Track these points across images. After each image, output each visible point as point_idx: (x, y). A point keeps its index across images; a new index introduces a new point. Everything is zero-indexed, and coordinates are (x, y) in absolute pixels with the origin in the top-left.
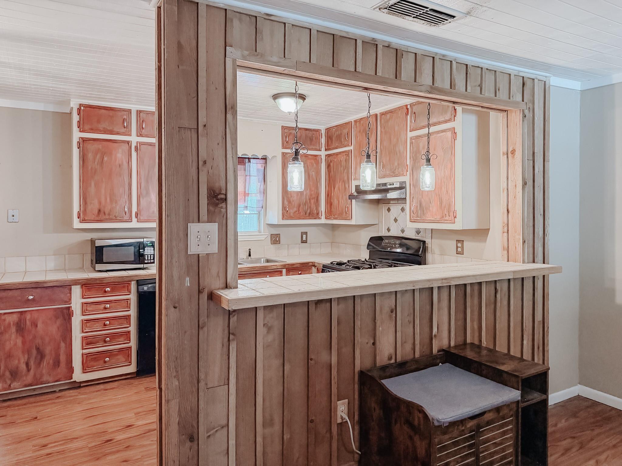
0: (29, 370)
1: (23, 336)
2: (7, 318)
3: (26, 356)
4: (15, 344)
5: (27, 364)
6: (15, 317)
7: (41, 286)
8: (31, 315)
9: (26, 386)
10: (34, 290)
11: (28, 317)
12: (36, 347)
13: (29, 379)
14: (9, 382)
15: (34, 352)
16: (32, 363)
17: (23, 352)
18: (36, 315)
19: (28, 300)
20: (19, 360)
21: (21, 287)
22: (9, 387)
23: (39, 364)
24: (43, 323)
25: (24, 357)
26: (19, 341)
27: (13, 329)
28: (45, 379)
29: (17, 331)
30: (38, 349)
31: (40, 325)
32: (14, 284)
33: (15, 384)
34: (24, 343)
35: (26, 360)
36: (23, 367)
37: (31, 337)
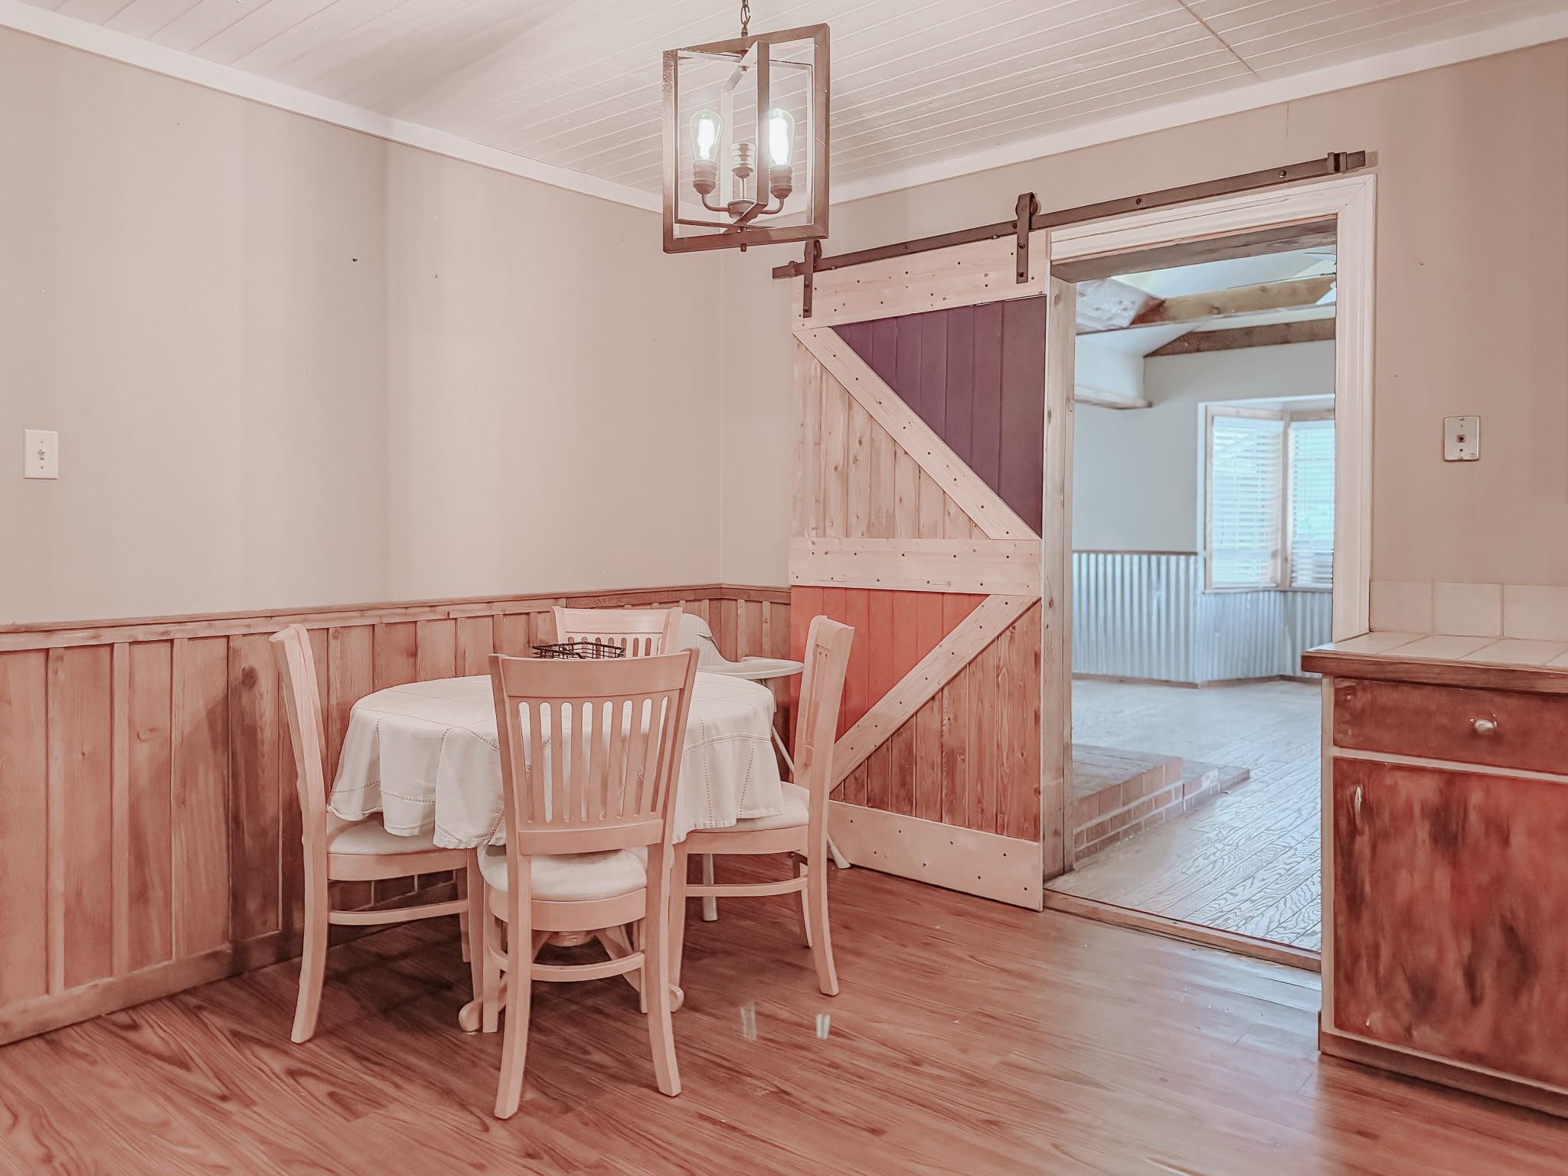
0: (1475, 1001)
1: (1455, 864)
2: (1400, 782)
3: (1467, 947)
4: (1429, 887)
5: (1471, 977)
6: (1426, 790)
7: (1521, 685)
8: (1487, 791)
9: (1463, 1055)
10: (1499, 699)
11: (1476, 797)
12: (1503, 919)
13: (1477, 1033)
14: (1406, 1017)
15: (1495, 937)
16: (1487, 977)
17: (1456, 927)
18: (1505, 798)
19: (1474, 733)
20: (1441, 951)
21: (1448, 678)
22: (1407, 1037)
23: (1516, 991)
24: (1531, 833)
25: (1459, 944)
26: (1443, 879)
27: (1422, 831)
28: (1536, 1057)
29: (1435, 839)
30: (1510, 931)
31: (1519, 840)
32: (1427, 666)
33: (1423, 1033)
34: (1458, 889)
35: (1466, 958)
36: (1453, 977)
37: (1484, 878)
